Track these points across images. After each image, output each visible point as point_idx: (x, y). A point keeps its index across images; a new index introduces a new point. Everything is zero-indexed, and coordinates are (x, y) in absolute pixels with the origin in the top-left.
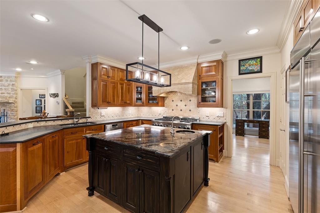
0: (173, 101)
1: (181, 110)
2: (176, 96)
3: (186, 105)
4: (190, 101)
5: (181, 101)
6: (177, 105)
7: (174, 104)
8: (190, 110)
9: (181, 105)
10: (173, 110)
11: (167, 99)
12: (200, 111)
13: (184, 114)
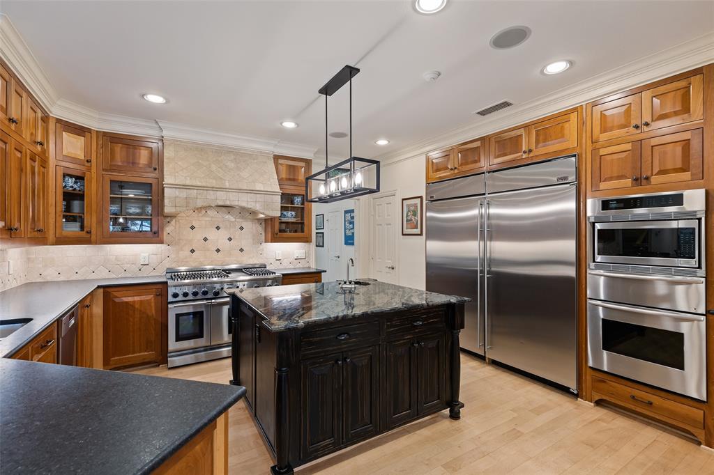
0: (193, 228)
1: (218, 251)
2: (203, 216)
3: (230, 239)
4: (242, 228)
5: (218, 228)
6: (205, 239)
7: (198, 235)
8: (241, 250)
9: (218, 238)
10: (192, 251)
11: (173, 222)
12: (263, 250)
13: (227, 259)
